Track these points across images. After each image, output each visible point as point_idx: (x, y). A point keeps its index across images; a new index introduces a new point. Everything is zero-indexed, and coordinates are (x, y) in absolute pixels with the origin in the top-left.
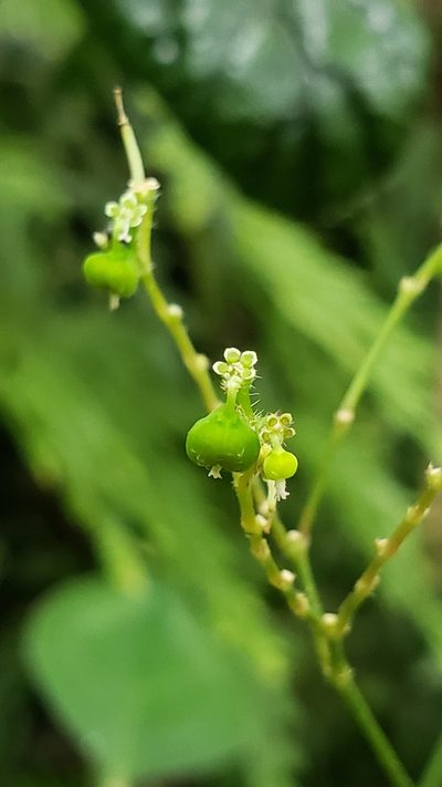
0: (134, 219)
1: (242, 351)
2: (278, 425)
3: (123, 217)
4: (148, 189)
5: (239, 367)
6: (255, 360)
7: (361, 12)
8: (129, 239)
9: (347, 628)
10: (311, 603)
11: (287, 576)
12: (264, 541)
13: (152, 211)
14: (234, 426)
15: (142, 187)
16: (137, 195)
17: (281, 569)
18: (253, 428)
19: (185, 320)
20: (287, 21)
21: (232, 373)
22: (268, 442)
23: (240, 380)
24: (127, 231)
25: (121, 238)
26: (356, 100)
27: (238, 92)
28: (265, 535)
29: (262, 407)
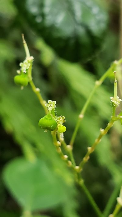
0: (27, 67)
1: (52, 101)
2: (61, 119)
3: (24, 66)
4: (31, 59)
5: (52, 105)
6: (56, 103)
7: (90, 8)
8: (26, 72)
9: (81, 170)
10: (72, 164)
11: (66, 157)
12: (60, 148)
13: (32, 65)
14: (50, 119)
15: (29, 59)
16: (28, 61)
17: (64, 155)
18: (55, 120)
19: (40, 92)
20: (71, 11)
21: (50, 106)
22: (59, 123)
23: (52, 108)
24: (25, 70)
25: (24, 72)
26: (89, 32)
27: (58, 30)
28: (60, 146)
29: (58, 115)
